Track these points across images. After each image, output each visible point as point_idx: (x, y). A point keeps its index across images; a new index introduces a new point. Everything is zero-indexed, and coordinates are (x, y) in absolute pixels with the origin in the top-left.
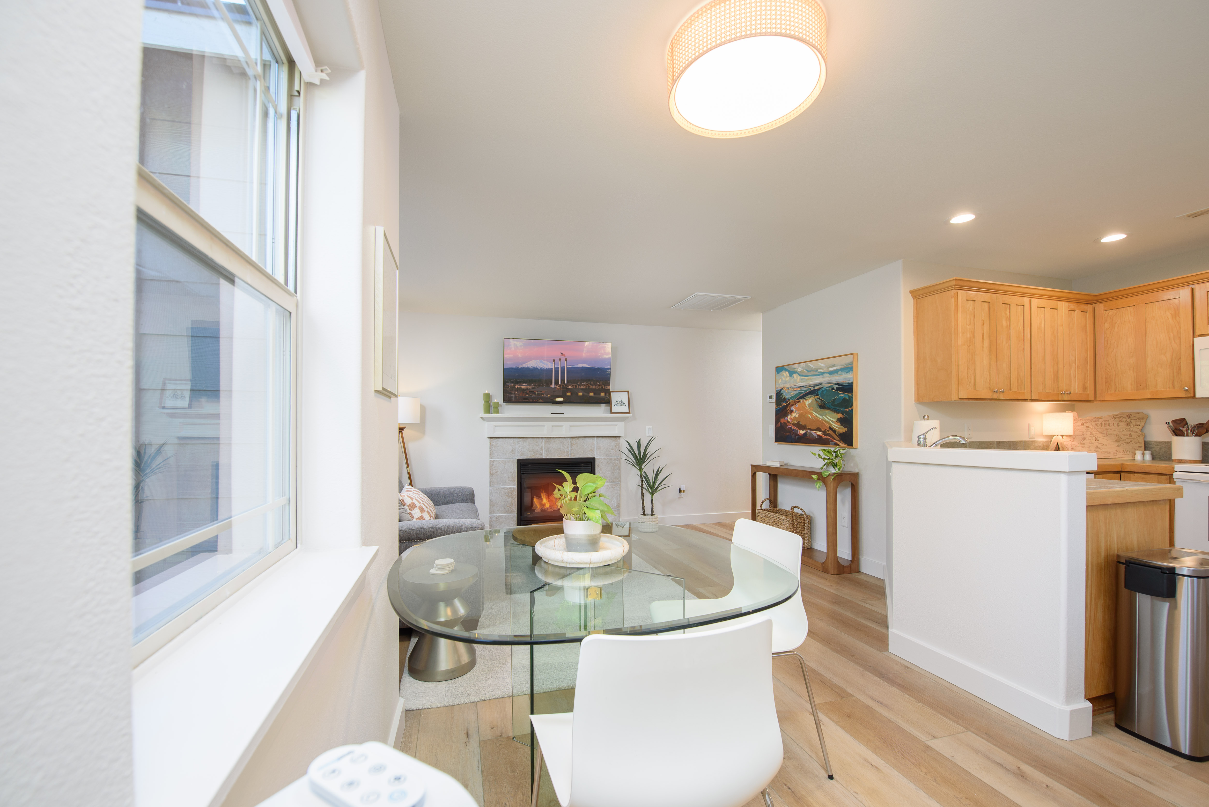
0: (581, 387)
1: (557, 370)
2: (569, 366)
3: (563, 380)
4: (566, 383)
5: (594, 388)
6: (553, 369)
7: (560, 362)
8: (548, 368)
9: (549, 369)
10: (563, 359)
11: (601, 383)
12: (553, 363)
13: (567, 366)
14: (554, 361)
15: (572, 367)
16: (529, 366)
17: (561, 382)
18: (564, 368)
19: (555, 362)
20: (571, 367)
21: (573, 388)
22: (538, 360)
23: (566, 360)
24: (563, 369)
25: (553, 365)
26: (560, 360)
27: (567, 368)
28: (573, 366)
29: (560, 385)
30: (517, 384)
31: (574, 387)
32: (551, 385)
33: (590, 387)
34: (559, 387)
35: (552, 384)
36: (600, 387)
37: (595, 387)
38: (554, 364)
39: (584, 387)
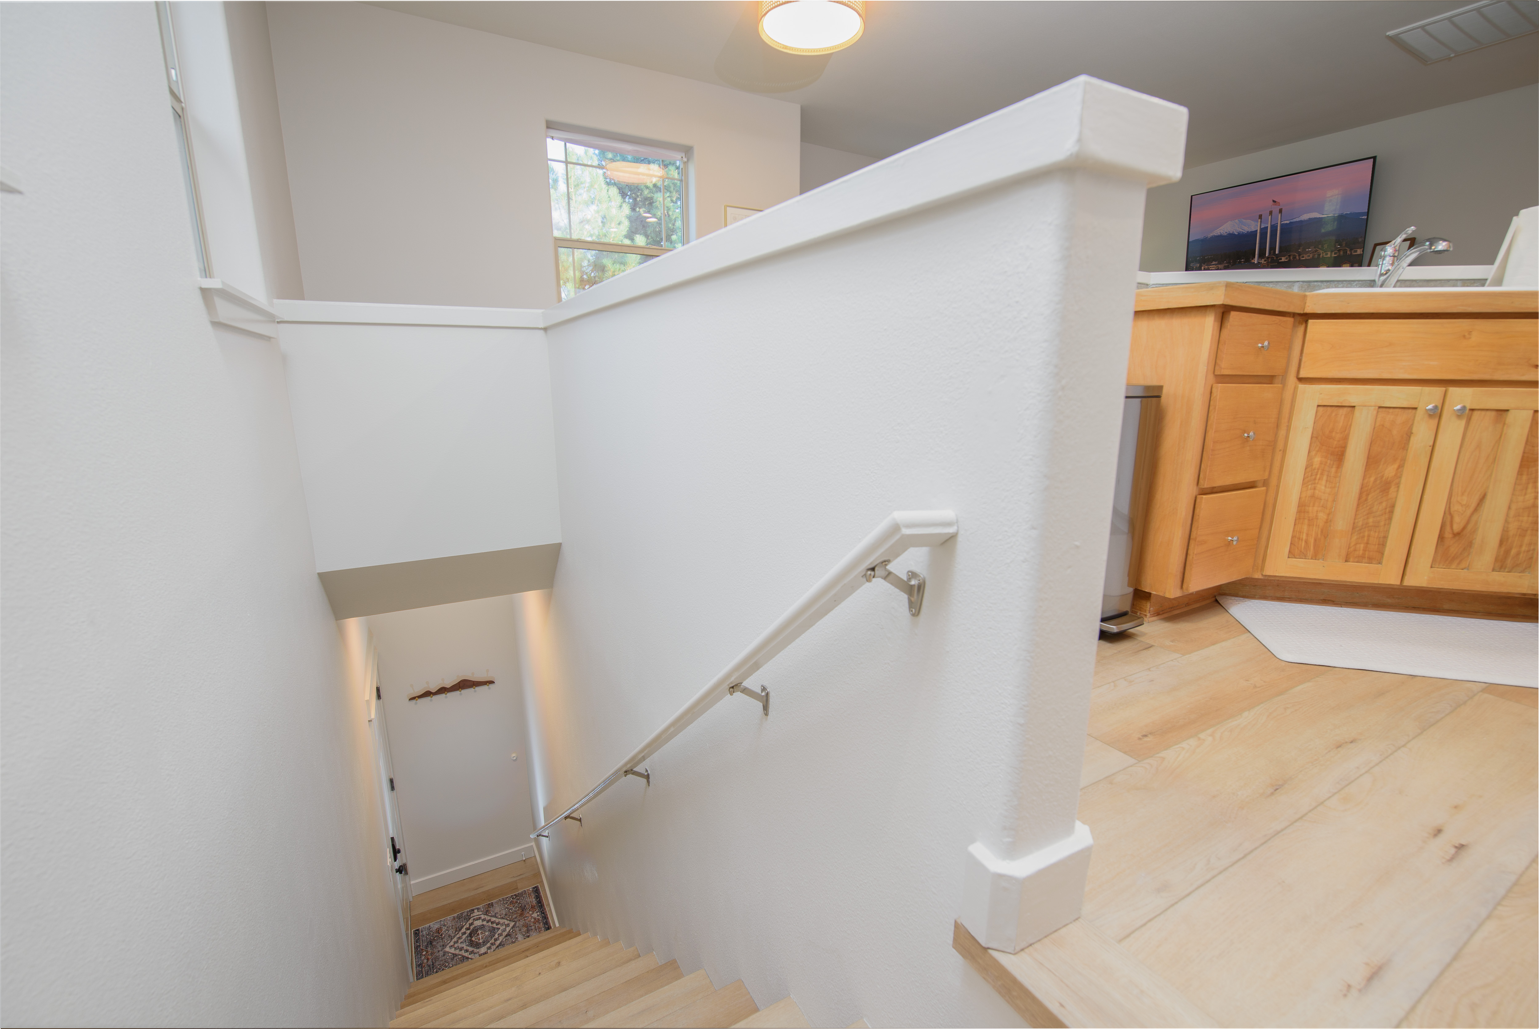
0: (1303, 257)
1: (1264, 231)
2: (1286, 222)
3: (1272, 248)
4: (1277, 253)
5: (1329, 256)
6: (1258, 231)
7: (1270, 216)
8: (1250, 230)
9: (1252, 232)
10: (1276, 209)
11: (1344, 245)
12: (1259, 220)
13: (1281, 222)
14: (1260, 217)
15: (1291, 223)
16: (1222, 232)
17: (1270, 253)
18: (1277, 226)
19: (1261, 219)
20: (1288, 222)
21: (1290, 260)
22: (1237, 221)
23: (1281, 211)
24: (1274, 228)
25: (1259, 223)
26: (1271, 213)
27: (1282, 225)
28: (1292, 221)
29: (1268, 258)
30: (1204, 264)
31: (1292, 258)
32: (1253, 259)
33: (1321, 255)
34: (1265, 261)
35: (1254, 257)
36: (1342, 253)
37: (1331, 255)
38: (1261, 222)
39: (1309, 256)
